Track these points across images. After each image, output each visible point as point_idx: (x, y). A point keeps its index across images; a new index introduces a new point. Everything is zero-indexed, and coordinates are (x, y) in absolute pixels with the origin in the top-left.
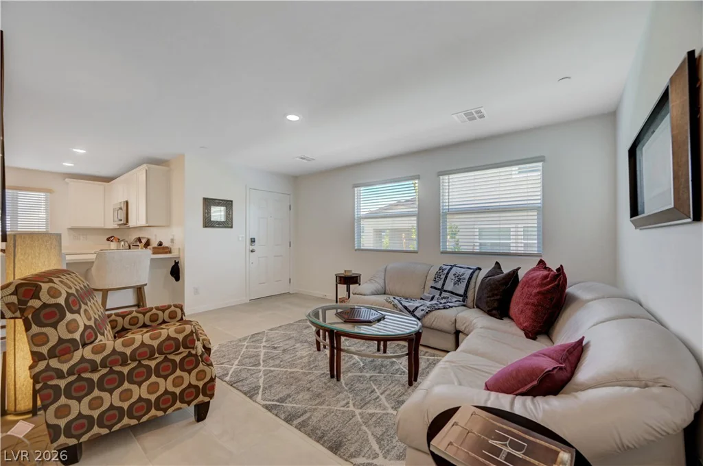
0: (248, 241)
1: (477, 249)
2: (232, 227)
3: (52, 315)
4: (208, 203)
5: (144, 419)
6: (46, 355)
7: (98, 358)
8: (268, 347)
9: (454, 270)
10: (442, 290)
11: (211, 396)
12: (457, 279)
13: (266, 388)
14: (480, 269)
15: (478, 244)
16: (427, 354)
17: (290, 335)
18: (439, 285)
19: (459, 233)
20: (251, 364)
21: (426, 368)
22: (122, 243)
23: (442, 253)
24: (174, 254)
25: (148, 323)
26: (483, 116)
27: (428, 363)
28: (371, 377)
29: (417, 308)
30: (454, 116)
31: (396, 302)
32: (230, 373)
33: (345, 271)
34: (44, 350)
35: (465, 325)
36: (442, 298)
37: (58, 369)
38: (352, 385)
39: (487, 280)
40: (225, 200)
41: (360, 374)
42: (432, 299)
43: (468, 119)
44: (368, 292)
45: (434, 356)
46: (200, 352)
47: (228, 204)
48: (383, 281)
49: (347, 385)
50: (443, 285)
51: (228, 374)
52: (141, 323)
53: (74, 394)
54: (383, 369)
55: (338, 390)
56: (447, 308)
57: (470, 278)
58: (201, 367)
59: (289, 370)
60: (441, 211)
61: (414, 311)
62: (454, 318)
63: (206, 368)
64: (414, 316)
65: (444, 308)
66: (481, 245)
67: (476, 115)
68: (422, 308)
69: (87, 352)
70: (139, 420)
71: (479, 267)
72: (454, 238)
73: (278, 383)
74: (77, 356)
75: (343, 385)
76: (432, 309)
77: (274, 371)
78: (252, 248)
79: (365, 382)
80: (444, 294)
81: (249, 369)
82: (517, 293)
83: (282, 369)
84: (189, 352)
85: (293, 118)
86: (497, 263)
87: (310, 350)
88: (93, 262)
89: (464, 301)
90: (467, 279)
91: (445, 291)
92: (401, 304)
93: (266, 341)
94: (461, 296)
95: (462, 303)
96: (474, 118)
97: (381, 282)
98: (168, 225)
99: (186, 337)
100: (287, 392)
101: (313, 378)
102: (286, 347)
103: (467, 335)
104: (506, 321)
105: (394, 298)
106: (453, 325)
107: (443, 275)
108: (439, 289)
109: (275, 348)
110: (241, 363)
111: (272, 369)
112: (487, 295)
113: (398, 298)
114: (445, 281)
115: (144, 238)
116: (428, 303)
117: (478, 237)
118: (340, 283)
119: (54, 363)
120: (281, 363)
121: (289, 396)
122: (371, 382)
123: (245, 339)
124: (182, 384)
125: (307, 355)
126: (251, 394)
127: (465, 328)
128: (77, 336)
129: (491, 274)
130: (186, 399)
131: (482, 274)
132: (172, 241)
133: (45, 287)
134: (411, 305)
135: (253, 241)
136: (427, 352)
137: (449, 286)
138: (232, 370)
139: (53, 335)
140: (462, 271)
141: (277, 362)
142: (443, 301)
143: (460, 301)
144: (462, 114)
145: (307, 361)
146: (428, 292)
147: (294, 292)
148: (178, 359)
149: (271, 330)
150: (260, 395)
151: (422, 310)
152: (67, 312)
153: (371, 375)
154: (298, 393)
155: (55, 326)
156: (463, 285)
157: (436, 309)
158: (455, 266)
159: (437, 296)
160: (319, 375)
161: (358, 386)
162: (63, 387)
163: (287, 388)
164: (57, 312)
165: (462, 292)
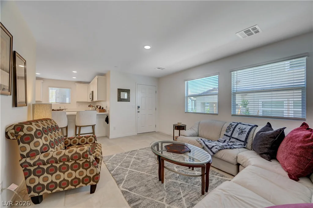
0: (137, 107)
1: (261, 114)
2: (129, 101)
3: (28, 139)
4: (120, 91)
5: (66, 189)
6: (26, 156)
7: (45, 159)
8: (136, 158)
9: (239, 126)
10: (231, 137)
11: (97, 182)
12: (240, 131)
13: (126, 181)
14: (257, 126)
15: (261, 111)
16: (218, 175)
17: (148, 153)
18: (229, 134)
19: (249, 105)
20: (125, 166)
21: (216, 184)
22: (93, 108)
23: (232, 115)
24: (107, 113)
25: (80, 143)
26: (257, 32)
27: (217, 181)
28: (181, 184)
29: (213, 146)
30: (237, 34)
31: (202, 142)
32: (115, 169)
33: (178, 123)
34: (25, 154)
35: (243, 161)
36: (231, 142)
37: (29, 163)
38: (169, 187)
39: (260, 134)
40: (127, 90)
41: (175, 181)
42: (224, 141)
43: (247, 34)
44: (188, 135)
45: (222, 176)
46: (91, 161)
47: (128, 91)
48: (197, 129)
49: (166, 186)
50: (232, 134)
51: (114, 170)
52: (77, 143)
53: (37, 174)
54: (189, 180)
55: (161, 189)
56: (232, 149)
57: (250, 131)
58: (92, 168)
59: (141, 172)
60: (232, 92)
61: (211, 148)
62: (236, 156)
63: (94, 168)
64: (211, 151)
65: (230, 149)
66: (263, 111)
67: (253, 32)
68: (216, 147)
69: (41, 156)
70: (64, 189)
71: (257, 125)
72: (246, 107)
73: (133, 179)
74: (37, 158)
75: (164, 186)
76: (222, 148)
77: (134, 171)
78: (138, 110)
79: (177, 187)
80: (232, 140)
81: (123, 169)
82: (283, 145)
83: (138, 171)
84: (86, 160)
85: (147, 47)
86: (268, 123)
87: (154, 163)
88: (76, 115)
89: (244, 145)
90: (247, 132)
91: (233, 138)
92: (205, 143)
93: (136, 155)
94: (243, 141)
95: (244, 146)
96: (252, 34)
97: (196, 130)
98: (105, 101)
99: (84, 153)
100: (136, 185)
101: (150, 179)
102: (144, 159)
103: (245, 168)
104: (274, 162)
105: (201, 139)
106: (235, 160)
107: (232, 128)
108: (229, 136)
109: (139, 159)
110: (121, 165)
111: (133, 170)
112: (259, 144)
113: (203, 139)
114: (233, 132)
115: (98, 106)
116: (221, 144)
117: (261, 107)
118: (175, 129)
119: (28, 160)
120: (139, 168)
121: (135, 187)
122: (180, 188)
123: (128, 152)
124: (83, 175)
125: (152, 165)
126: (118, 183)
127: (243, 163)
128: (39, 148)
129: (264, 130)
130: (85, 182)
131: (258, 129)
132: (107, 107)
133: (26, 126)
134: (210, 144)
135: (139, 107)
136: (218, 173)
137: (235, 135)
138: (116, 168)
139: (28, 148)
140: (244, 126)
141: (137, 167)
142: (230, 144)
143: (242, 145)
144: (243, 32)
145: (151, 168)
146: (222, 137)
147: (158, 131)
148: (81, 163)
149: (140, 149)
150: (122, 184)
151: (216, 148)
152: (35, 138)
153: (182, 182)
154: (140, 187)
155: (29, 143)
156: (245, 135)
157: (225, 149)
158: (240, 123)
159: (227, 140)
160: (154, 177)
161: (173, 189)
162: (32, 170)
163: (136, 183)
164: (30, 138)
165: (243, 139)
